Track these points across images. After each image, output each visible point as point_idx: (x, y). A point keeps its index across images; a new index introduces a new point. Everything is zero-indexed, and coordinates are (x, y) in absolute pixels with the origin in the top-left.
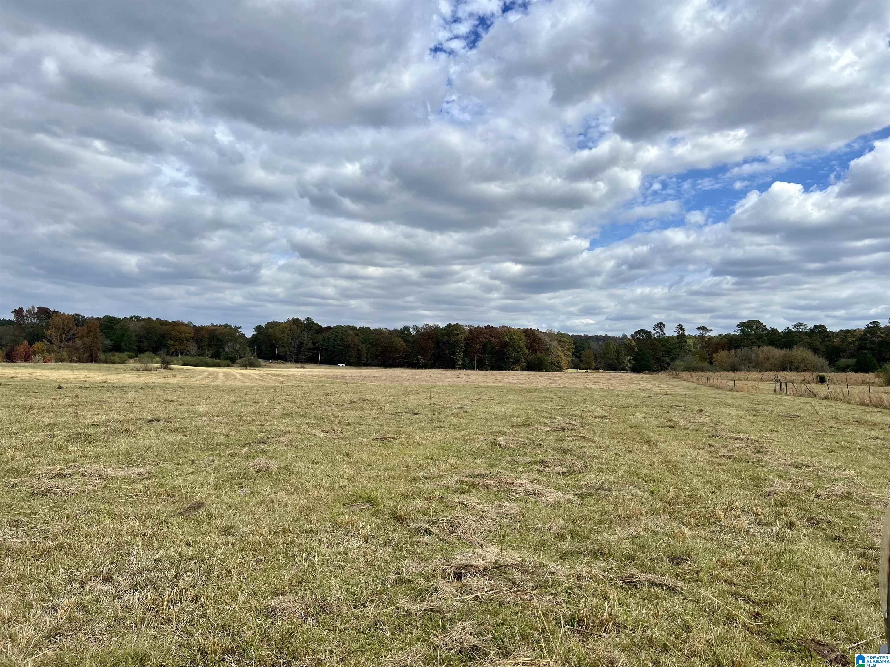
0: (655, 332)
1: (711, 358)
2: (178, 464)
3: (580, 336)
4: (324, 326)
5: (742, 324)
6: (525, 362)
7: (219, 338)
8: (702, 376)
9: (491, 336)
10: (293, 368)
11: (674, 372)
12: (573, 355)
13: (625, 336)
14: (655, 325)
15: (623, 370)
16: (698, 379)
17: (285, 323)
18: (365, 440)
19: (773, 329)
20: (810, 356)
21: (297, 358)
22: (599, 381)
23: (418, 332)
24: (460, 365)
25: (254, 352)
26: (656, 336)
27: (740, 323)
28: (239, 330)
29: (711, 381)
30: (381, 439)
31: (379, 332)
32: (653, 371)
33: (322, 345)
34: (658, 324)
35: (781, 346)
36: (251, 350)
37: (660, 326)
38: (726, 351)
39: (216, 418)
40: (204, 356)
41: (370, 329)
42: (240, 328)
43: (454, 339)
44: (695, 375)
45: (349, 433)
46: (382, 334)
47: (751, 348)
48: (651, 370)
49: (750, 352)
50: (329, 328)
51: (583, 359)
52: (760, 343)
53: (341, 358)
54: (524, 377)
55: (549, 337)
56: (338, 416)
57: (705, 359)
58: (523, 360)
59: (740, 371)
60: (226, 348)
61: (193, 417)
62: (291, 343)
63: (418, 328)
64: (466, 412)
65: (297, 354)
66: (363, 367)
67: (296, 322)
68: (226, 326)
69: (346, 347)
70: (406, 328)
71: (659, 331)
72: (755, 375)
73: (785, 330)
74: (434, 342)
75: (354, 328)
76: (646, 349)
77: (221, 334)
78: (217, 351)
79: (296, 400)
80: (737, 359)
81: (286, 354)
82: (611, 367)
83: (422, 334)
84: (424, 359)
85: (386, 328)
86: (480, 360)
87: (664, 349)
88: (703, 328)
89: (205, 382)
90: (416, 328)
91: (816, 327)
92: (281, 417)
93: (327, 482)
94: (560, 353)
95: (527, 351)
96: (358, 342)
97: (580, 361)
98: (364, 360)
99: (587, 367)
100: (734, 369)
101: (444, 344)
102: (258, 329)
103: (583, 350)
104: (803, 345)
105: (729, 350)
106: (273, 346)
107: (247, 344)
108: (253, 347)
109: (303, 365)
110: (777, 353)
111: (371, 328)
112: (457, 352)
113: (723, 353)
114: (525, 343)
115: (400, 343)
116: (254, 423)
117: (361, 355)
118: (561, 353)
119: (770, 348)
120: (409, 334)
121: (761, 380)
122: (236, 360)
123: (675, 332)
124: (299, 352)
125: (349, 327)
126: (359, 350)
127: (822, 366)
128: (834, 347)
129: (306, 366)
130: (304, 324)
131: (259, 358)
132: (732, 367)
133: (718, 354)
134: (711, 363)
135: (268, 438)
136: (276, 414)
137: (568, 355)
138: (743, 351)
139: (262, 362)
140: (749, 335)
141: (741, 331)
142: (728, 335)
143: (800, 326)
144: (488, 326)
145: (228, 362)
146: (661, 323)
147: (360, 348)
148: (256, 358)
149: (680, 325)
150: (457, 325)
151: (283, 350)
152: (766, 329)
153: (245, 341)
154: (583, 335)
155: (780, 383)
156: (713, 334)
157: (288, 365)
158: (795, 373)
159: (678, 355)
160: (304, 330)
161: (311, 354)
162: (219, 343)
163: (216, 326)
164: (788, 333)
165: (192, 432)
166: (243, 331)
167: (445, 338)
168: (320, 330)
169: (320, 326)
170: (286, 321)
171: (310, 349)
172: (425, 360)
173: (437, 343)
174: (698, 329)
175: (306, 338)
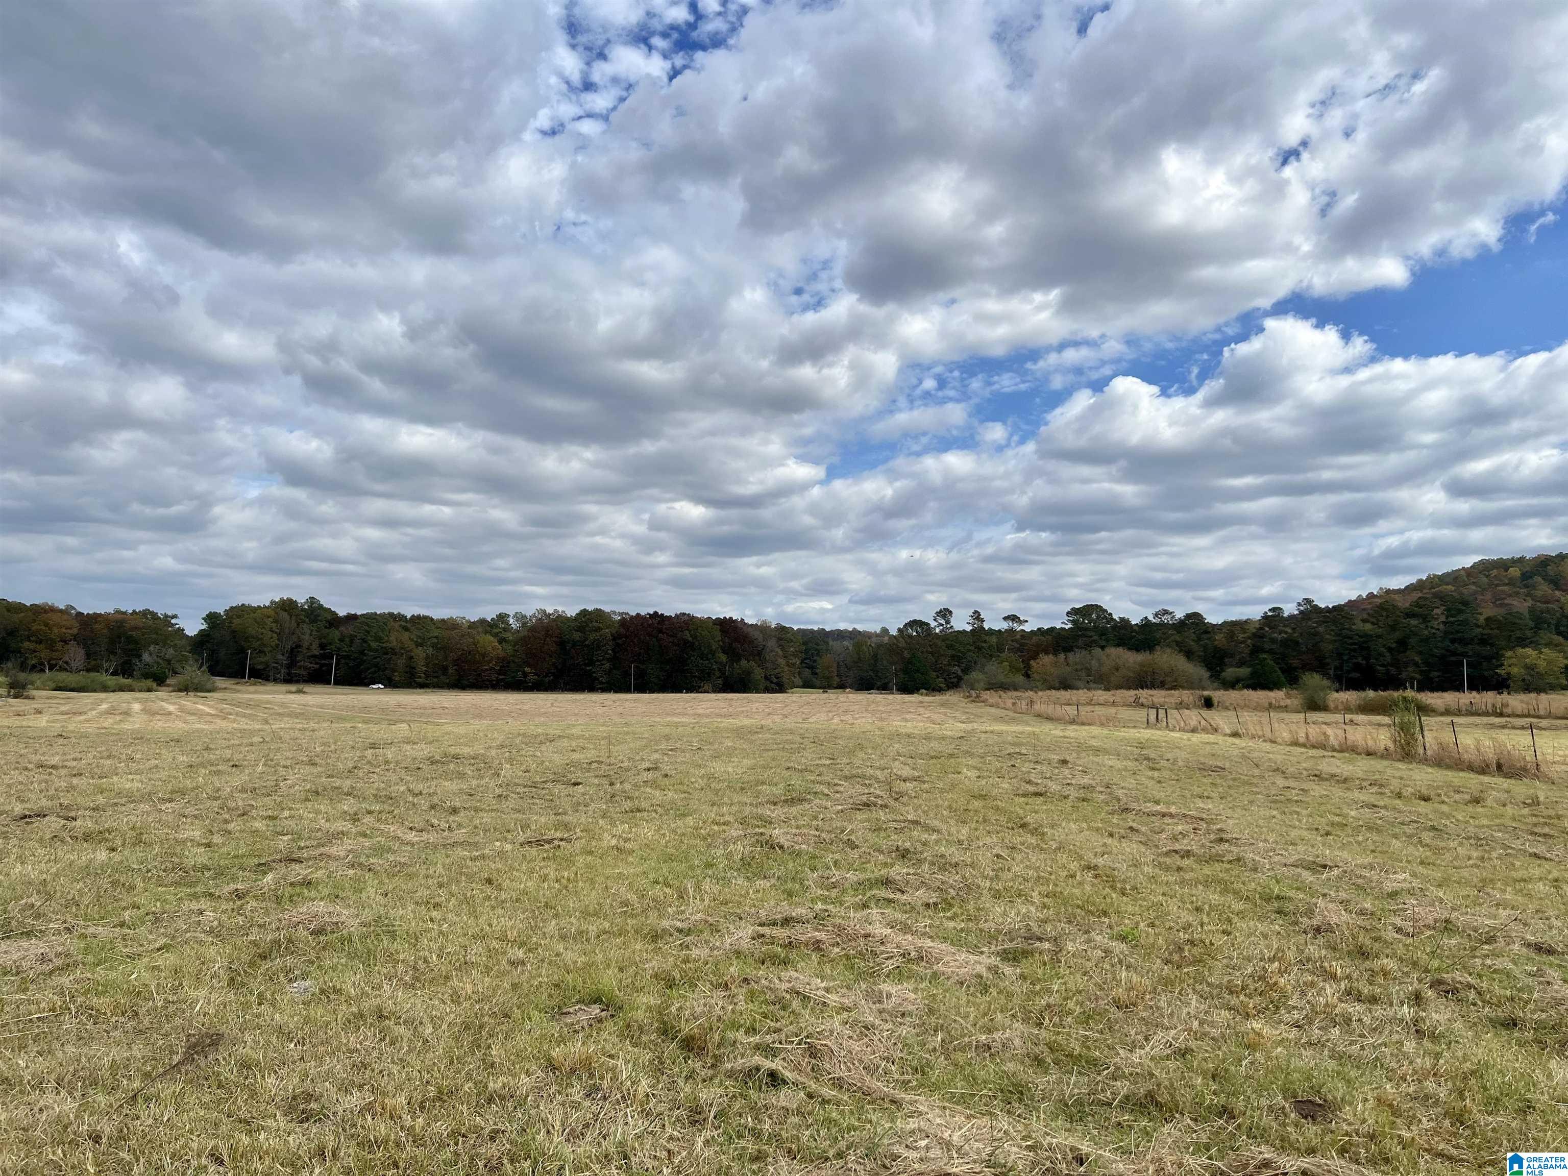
0: (936, 624)
1: (1028, 667)
2: (122, 925)
3: (812, 631)
4: (342, 613)
5: (1074, 612)
6: (720, 677)
7: (131, 636)
8: (1019, 698)
9: (661, 631)
10: (281, 693)
11: (973, 692)
12: (801, 663)
13: (885, 631)
14: (937, 613)
15: (884, 688)
16: (1014, 704)
17: (265, 607)
18: (508, 847)
19: (1122, 619)
20: (1180, 663)
21: (289, 674)
22: (852, 708)
23: (524, 625)
24: (603, 683)
25: (202, 663)
26: (937, 631)
27: (1072, 609)
28: (173, 621)
29: (1037, 707)
30: (539, 843)
31: (449, 625)
32: (934, 690)
33: (339, 649)
34: (941, 611)
35: (1137, 647)
36: (197, 661)
37: (945, 613)
38: (1051, 656)
39: (168, 805)
40: (98, 672)
41: (432, 619)
42: (175, 617)
43: (593, 636)
44: (1008, 698)
45: (463, 831)
46: (455, 629)
47: (1090, 651)
48: (933, 689)
49: (1089, 657)
50: (351, 618)
51: (818, 671)
52: (1104, 643)
53: (375, 672)
54: (722, 704)
55: (761, 632)
56: (421, 793)
57: (1018, 670)
58: (717, 674)
59: (1078, 689)
60: (146, 657)
61: (116, 804)
62: (277, 646)
63: (524, 617)
64: (666, 776)
65: (289, 667)
66: (419, 690)
67: (288, 606)
68: (146, 613)
69: (387, 654)
70: (502, 617)
71: (943, 622)
72: (1100, 695)
73: (1142, 620)
74: (556, 642)
75: (400, 618)
76: (922, 652)
77: (136, 628)
78: (125, 662)
79: (317, 760)
80: (1069, 669)
81: (268, 666)
82: (865, 685)
83: (533, 629)
84: (535, 674)
85: (464, 618)
86: (640, 675)
87: (950, 652)
88: (1013, 618)
89: (108, 722)
90: (520, 617)
91: (1188, 616)
92: (307, 800)
93: (476, 952)
94: (780, 660)
95: (723, 658)
96: (410, 642)
97: (815, 674)
98: (420, 677)
99: (826, 686)
100: (1065, 686)
101: (574, 646)
102: (211, 618)
103: (818, 654)
104: (1169, 646)
105: (1055, 654)
106: (242, 651)
107: (188, 648)
108: (200, 654)
109: (301, 686)
110: (1132, 659)
111: (435, 618)
112: (598, 661)
113: (1046, 660)
114: (721, 643)
115: (488, 642)
116: (254, 813)
117: (414, 668)
118: (782, 661)
119: (1120, 650)
120: (507, 628)
121: (1114, 704)
122: (166, 678)
123: (968, 623)
124: (292, 664)
125: (391, 615)
126: (412, 658)
127: (1201, 680)
128: (1217, 649)
129: (308, 688)
130: (303, 610)
131: (214, 674)
132: (1060, 683)
133: (1038, 661)
134: (1028, 676)
135: (300, 848)
136: (292, 791)
137: (794, 664)
138: (1078, 656)
139: (220, 682)
140: (1086, 629)
141: (1073, 622)
142: (1052, 629)
143: (1164, 614)
144: (656, 613)
145: (150, 683)
146: (947, 610)
147: (413, 654)
148: (207, 676)
149: (976, 612)
150: (598, 612)
151: (263, 659)
152: (1112, 619)
153: (184, 642)
154: (816, 629)
155: (1155, 710)
156: (1027, 628)
157: (270, 687)
158: (1163, 693)
159: (975, 663)
160: (304, 622)
161: (317, 666)
162: (131, 646)
163: (125, 613)
164: (1146, 625)
165: (125, 840)
166: (180, 623)
167: (577, 636)
168: (334, 621)
169: (334, 613)
170: (267, 604)
171: (314, 656)
172: (539, 676)
173: (562, 644)
174: (1005, 619)
175: (307, 636)
